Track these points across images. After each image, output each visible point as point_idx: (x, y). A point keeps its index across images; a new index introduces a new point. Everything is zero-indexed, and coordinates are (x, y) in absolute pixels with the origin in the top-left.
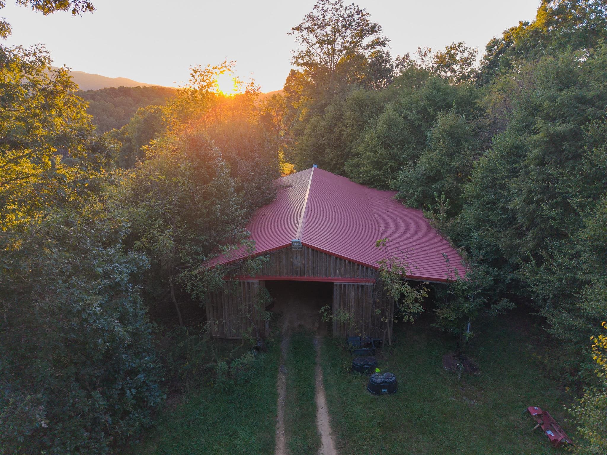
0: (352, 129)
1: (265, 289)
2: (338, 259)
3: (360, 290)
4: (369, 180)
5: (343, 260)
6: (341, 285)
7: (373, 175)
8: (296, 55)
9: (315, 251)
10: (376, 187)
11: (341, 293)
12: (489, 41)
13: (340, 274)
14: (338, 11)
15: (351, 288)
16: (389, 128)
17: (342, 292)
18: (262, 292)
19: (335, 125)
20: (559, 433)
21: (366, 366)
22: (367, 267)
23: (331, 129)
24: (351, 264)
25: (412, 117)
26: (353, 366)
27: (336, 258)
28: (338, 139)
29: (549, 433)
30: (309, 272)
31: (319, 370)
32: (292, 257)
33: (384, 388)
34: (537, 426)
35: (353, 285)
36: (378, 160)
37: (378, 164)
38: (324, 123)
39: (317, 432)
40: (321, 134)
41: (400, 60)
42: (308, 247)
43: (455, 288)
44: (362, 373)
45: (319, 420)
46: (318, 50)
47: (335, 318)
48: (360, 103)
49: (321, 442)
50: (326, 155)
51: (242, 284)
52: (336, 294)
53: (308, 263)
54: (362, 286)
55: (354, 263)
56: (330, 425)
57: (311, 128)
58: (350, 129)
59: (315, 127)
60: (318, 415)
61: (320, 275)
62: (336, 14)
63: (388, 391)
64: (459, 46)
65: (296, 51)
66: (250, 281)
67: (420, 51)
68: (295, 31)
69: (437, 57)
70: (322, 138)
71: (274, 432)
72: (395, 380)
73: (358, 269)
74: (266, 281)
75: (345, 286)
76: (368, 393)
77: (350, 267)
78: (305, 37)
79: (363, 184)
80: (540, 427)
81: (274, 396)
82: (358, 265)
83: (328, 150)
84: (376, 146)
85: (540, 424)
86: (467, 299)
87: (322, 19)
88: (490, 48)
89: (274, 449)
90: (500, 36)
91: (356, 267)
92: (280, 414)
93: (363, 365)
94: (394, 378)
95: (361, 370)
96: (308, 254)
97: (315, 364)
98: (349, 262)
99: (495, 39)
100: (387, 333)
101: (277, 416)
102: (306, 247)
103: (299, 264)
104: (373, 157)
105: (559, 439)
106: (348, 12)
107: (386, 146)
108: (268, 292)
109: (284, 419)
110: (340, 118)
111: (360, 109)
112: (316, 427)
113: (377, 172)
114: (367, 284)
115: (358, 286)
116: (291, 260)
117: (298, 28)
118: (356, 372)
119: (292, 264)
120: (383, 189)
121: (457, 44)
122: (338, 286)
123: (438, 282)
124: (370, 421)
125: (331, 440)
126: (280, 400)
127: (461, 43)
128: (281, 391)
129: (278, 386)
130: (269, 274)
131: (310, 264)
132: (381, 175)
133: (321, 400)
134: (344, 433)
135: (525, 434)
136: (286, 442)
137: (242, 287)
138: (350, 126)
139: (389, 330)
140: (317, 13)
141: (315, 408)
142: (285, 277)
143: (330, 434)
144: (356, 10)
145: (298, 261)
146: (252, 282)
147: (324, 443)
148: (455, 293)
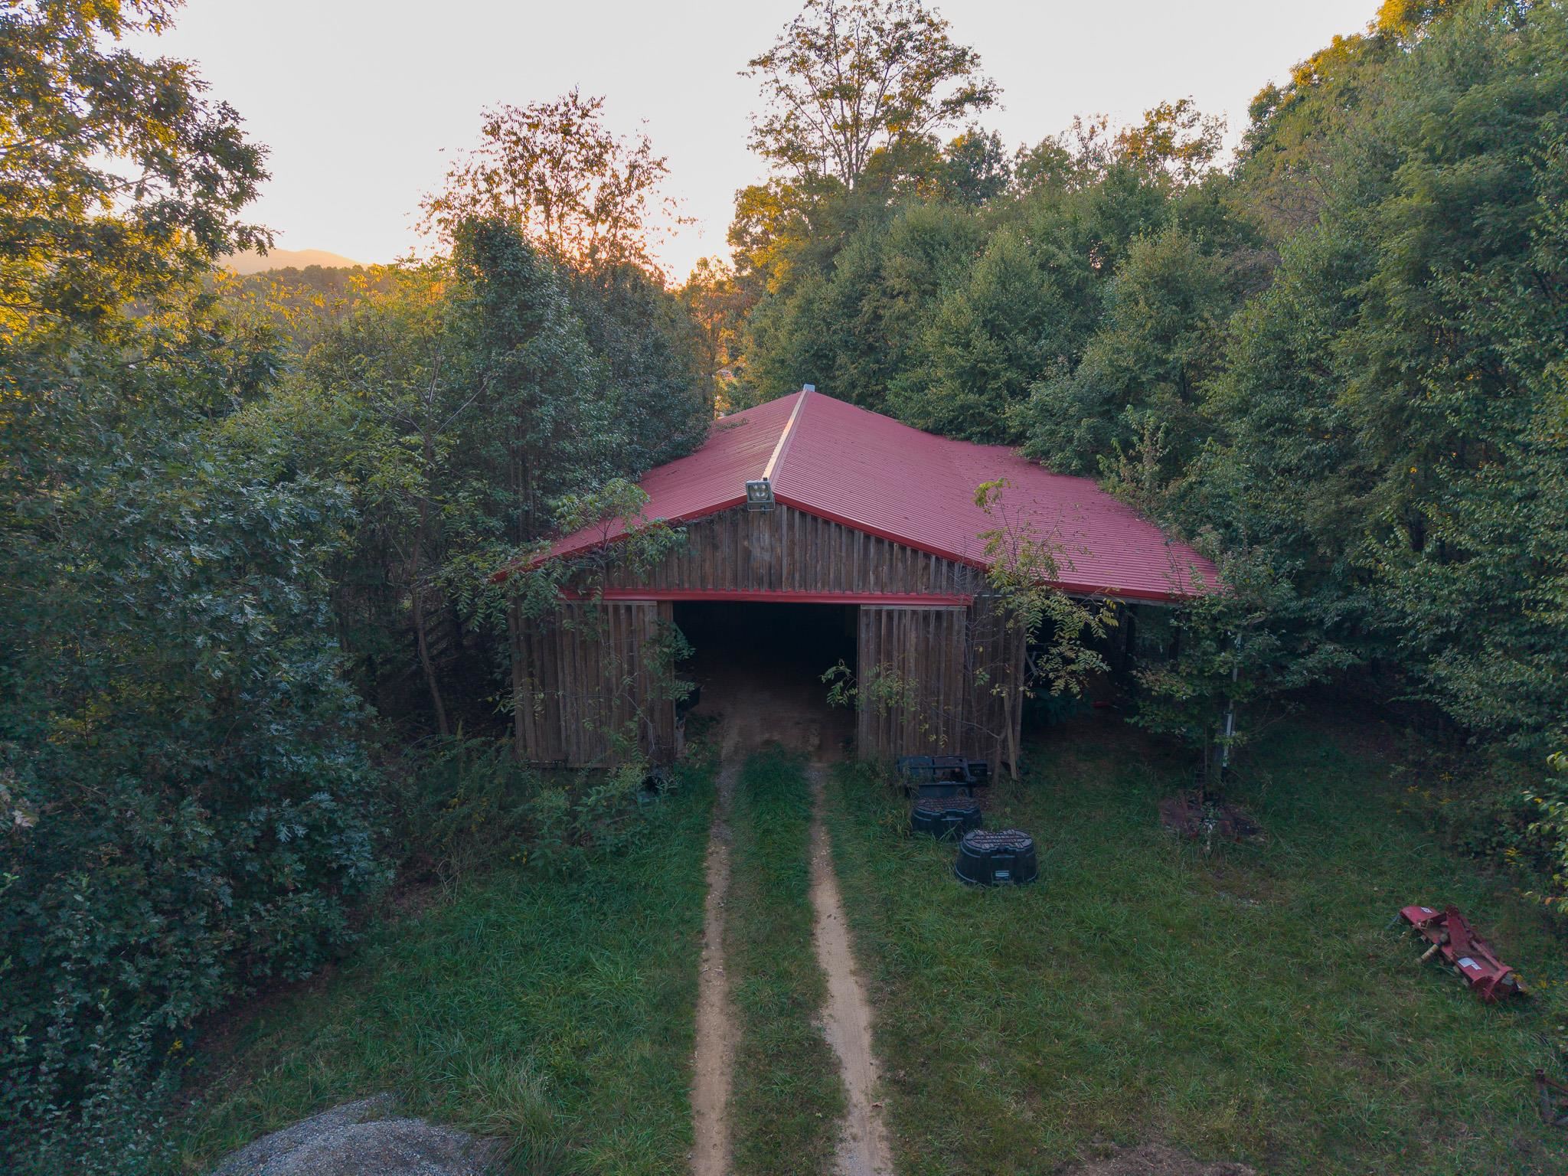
0: (906, 302)
1: (674, 626)
2: (873, 539)
3: (932, 628)
4: (951, 422)
5: (886, 543)
6: (879, 613)
7: (962, 407)
8: (761, 124)
9: (809, 518)
10: (968, 439)
11: (879, 636)
12: (1257, 93)
13: (876, 584)
14: (869, 14)
15: (907, 620)
16: (1004, 286)
17: (883, 632)
18: (666, 633)
19: (863, 295)
20: (1494, 962)
21: (949, 818)
22: (952, 560)
23: (850, 304)
24: (909, 552)
25: (1063, 258)
26: (914, 820)
27: (867, 537)
28: (868, 331)
29: (1466, 963)
30: (793, 578)
31: (821, 835)
32: (747, 537)
33: (1001, 868)
34: (1431, 950)
35: (914, 612)
36: (974, 367)
37: (975, 377)
38: (831, 291)
39: (815, 968)
40: (824, 320)
41: (1025, 156)
42: (792, 506)
43: (1190, 613)
44: (938, 837)
45: (820, 943)
46: (819, 118)
47: (863, 697)
48: (927, 238)
49: (826, 990)
50: (837, 373)
51: (611, 610)
52: (866, 636)
53: (791, 554)
54: (939, 614)
55: (915, 551)
56: (853, 952)
57: (799, 307)
58: (900, 302)
59: (810, 302)
60: (818, 931)
61: (823, 586)
62: (863, 22)
63: (1012, 876)
64: (1178, 109)
65: (761, 116)
66: (635, 604)
67: (1078, 125)
68: (759, 69)
69: (1123, 138)
70: (829, 329)
71: (695, 967)
72: (1030, 848)
73: (927, 567)
74: (675, 603)
75: (890, 614)
76: (958, 883)
77: (904, 561)
78: (782, 84)
79: (937, 431)
80: (1439, 954)
81: (698, 888)
82: (927, 556)
83: (842, 358)
84: (967, 331)
85: (1441, 944)
86: (1224, 643)
87: (826, 33)
88: (1258, 110)
89: (694, 1005)
90: (1283, 80)
91: (921, 562)
92: (714, 929)
93: (943, 816)
94: (1028, 842)
95: (937, 827)
96: (791, 526)
97: (808, 819)
98: (903, 548)
99: (1271, 86)
100: (1005, 740)
101: (702, 932)
102: (785, 508)
103: (767, 556)
104: (962, 357)
105: (1496, 977)
106: (895, 18)
107: (993, 329)
108: (681, 635)
109: (724, 940)
110: (876, 275)
111: (925, 252)
112: (813, 959)
113: (972, 397)
114: (950, 608)
115: (926, 616)
116: (746, 543)
117: (766, 61)
118: (920, 834)
119: (748, 553)
120: (988, 442)
121: (1174, 105)
122: (872, 615)
123: (1143, 602)
124: (964, 941)
125: (856, 989)
126: (713, 900)
127: (1183, 102)
128: (717, 878)
129: (708, 868)
130: (686, 586)
131: (797, 556)
132: (984, 404)
133: (826, 898)
134: (892, 969)
135: (1398, 972)
136: (727, 989)
137: (611, 621)
138: (900, 293)
139: (1011, 737)
140: (815, 20)
141: (810, 916)
142: (729, 591)
143: (853, 973)
144: (914, 11)
145: (763, 546)
146: (638, 607)
147: (834, 993)
148: (1190, 628)
